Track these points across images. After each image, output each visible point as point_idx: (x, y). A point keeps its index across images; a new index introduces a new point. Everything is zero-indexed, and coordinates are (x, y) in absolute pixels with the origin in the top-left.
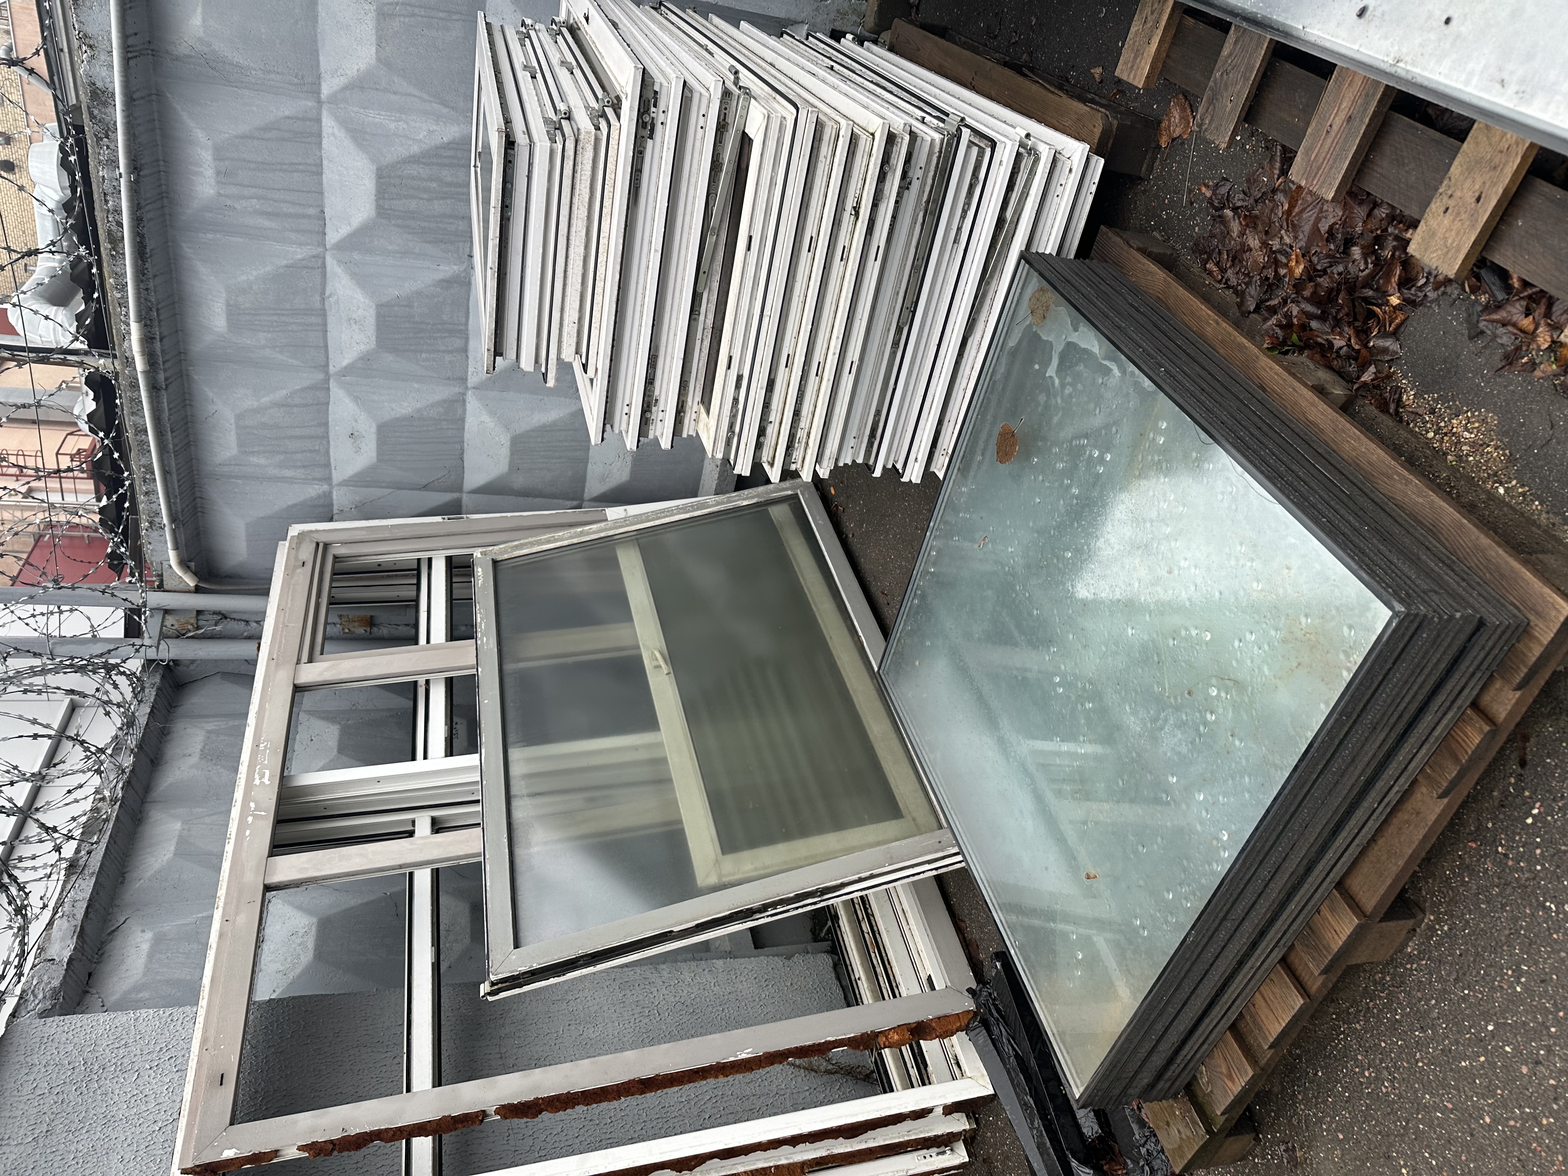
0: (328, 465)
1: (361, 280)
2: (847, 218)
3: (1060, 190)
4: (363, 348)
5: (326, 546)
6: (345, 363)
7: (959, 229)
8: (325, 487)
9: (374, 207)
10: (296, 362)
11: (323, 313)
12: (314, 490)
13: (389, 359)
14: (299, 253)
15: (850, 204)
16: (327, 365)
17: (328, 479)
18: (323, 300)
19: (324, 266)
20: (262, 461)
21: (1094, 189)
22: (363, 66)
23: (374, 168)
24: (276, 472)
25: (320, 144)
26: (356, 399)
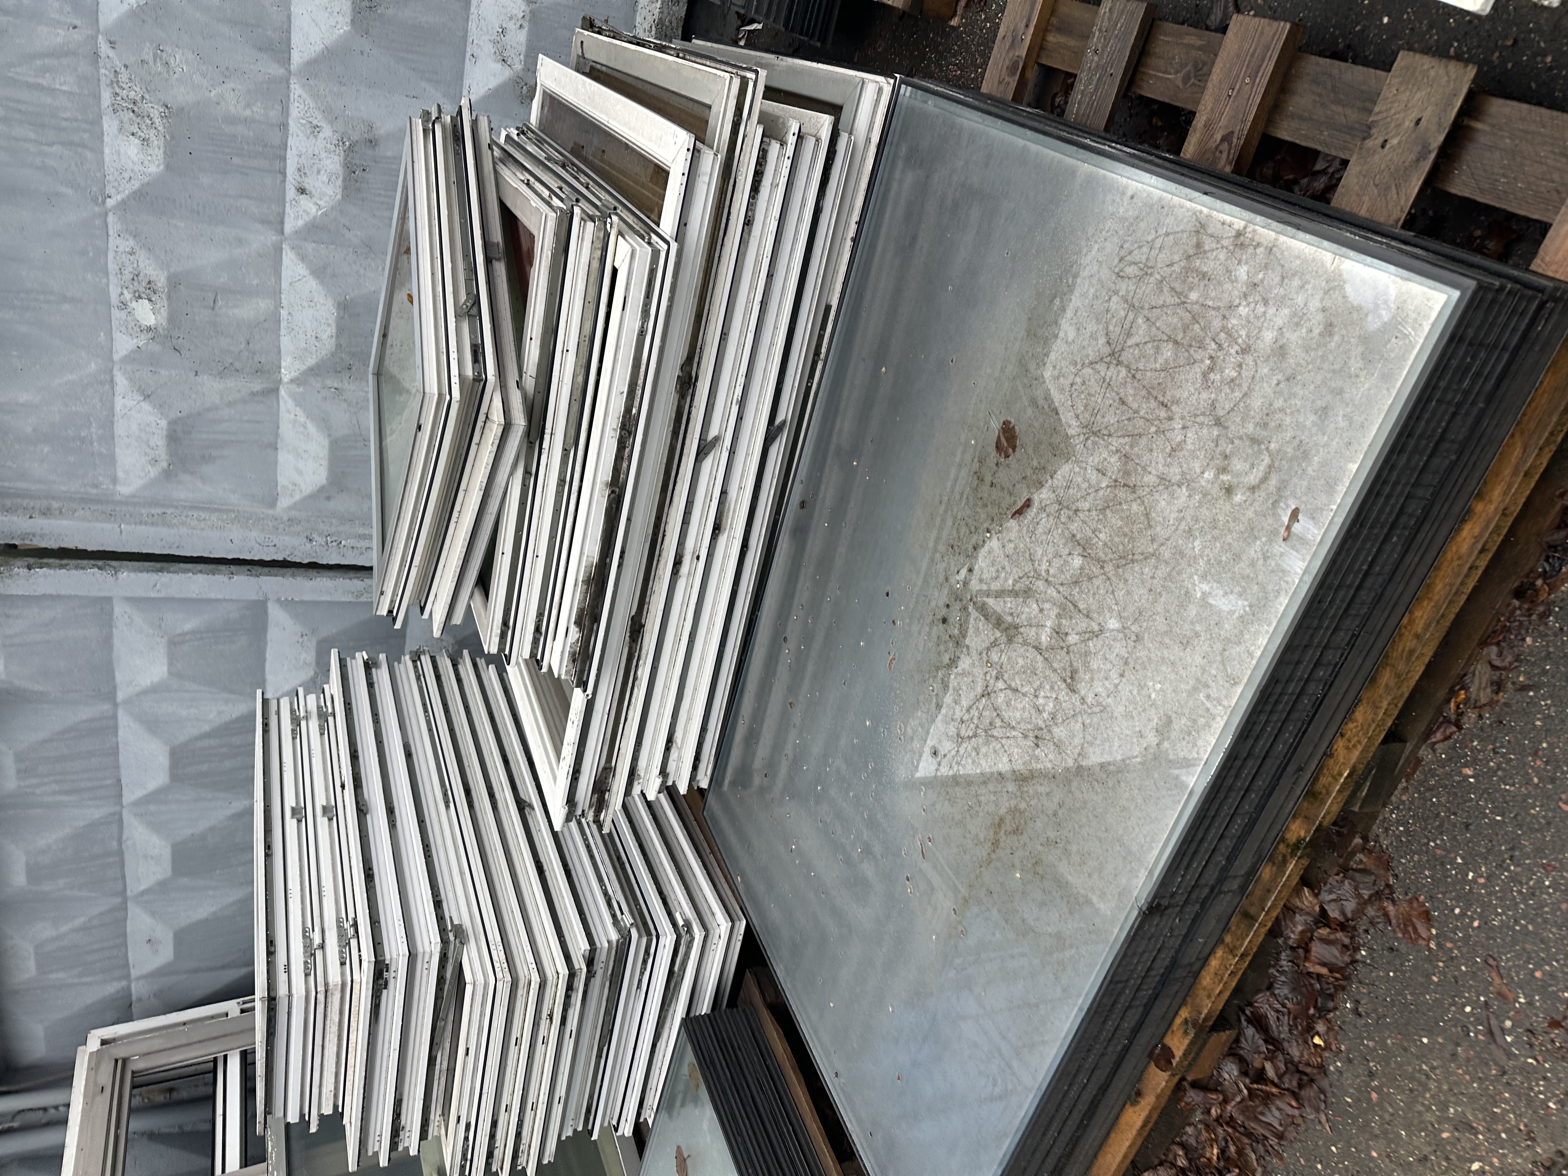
0: (126, 965)
1: (156, 827)
2: (544, 1023)
3: (713, 947)
4: (159, 877)
5: (125, 1061)
6: (143, 887)
7: (640, 981)
8: (124, 983)
9: (168, 775)
10: (93, 895)
11: (121, 853)
12: (112, 988)
13: (185, 881)
14: (96, 813)
15: (544, 1015)
16: (125, 890)
17: (127, 976)
18: (120, 843)
19: (121, 820)
20: (61, 975)
21: (741, 938)
22: (156, 679)
23: (167, 749)
24: (76, 981)
25: (116, 734)
26: (153, 914)
